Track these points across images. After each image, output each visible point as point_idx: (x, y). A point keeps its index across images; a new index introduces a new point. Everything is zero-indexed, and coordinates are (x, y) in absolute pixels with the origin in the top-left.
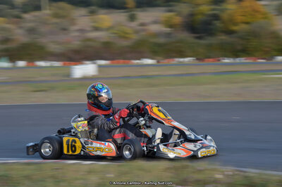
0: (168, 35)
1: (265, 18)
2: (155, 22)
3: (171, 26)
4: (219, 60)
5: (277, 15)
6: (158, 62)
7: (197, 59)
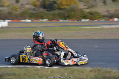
0: (34, 10)
1: (75, 3)
2: (27, 4)
3: (34, 6)
4: (58, 21)
5: (79, 2)
6: (32, 21)
7: (48, 20)
